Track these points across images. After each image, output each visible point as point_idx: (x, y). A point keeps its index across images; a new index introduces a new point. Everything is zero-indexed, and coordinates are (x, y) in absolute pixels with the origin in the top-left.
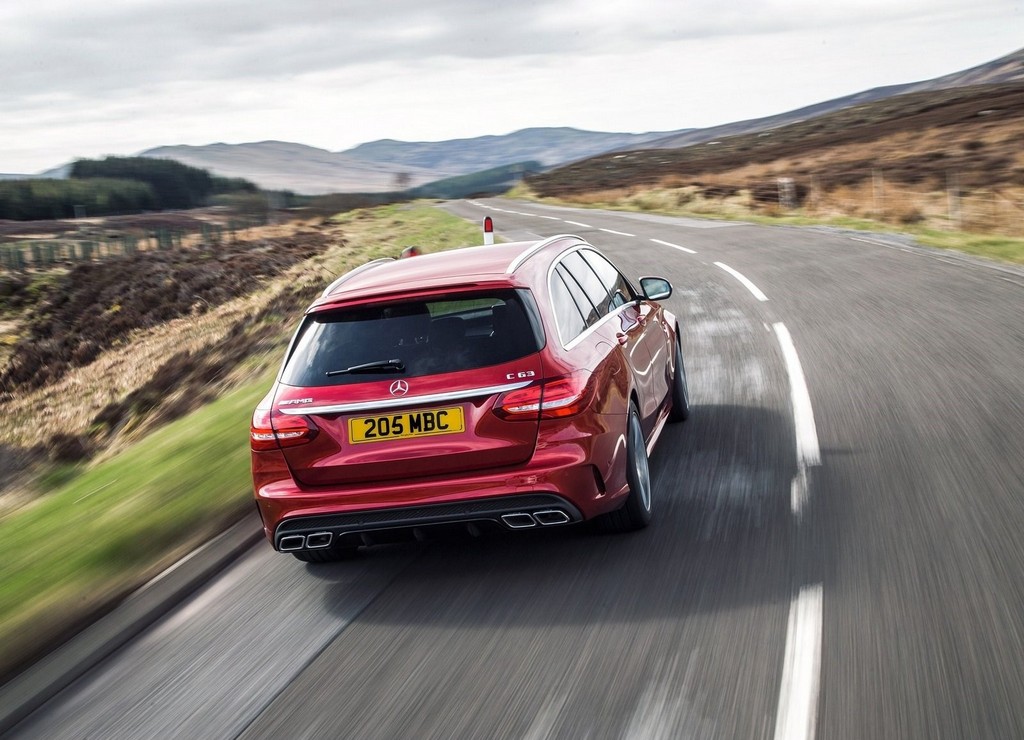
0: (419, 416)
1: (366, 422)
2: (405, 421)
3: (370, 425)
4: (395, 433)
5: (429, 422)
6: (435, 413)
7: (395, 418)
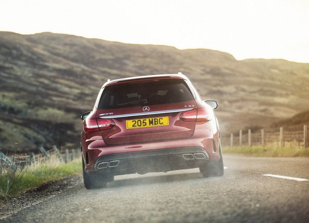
0: (152, 120)
1: (133, 122)
2: (147, 121)
3: (134, 122)
4: (143, 125)
5: (156, 122)
6: (158, 118)
7: (144, 120)
